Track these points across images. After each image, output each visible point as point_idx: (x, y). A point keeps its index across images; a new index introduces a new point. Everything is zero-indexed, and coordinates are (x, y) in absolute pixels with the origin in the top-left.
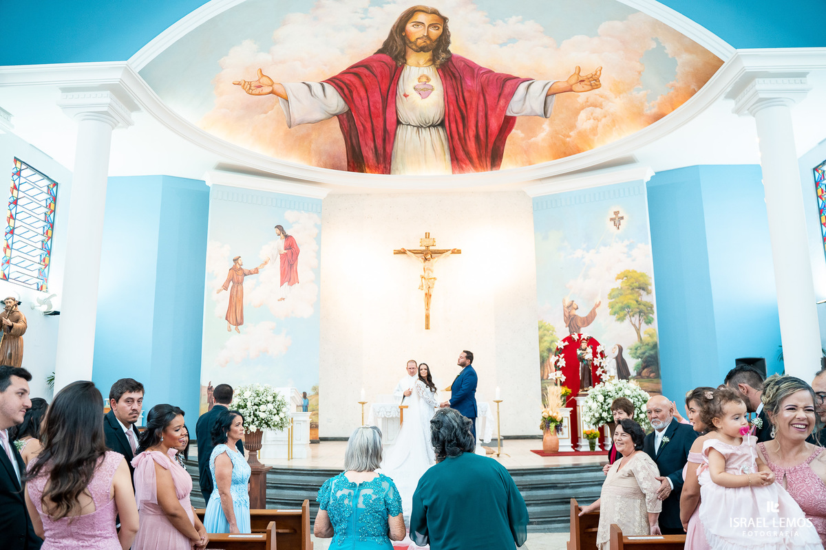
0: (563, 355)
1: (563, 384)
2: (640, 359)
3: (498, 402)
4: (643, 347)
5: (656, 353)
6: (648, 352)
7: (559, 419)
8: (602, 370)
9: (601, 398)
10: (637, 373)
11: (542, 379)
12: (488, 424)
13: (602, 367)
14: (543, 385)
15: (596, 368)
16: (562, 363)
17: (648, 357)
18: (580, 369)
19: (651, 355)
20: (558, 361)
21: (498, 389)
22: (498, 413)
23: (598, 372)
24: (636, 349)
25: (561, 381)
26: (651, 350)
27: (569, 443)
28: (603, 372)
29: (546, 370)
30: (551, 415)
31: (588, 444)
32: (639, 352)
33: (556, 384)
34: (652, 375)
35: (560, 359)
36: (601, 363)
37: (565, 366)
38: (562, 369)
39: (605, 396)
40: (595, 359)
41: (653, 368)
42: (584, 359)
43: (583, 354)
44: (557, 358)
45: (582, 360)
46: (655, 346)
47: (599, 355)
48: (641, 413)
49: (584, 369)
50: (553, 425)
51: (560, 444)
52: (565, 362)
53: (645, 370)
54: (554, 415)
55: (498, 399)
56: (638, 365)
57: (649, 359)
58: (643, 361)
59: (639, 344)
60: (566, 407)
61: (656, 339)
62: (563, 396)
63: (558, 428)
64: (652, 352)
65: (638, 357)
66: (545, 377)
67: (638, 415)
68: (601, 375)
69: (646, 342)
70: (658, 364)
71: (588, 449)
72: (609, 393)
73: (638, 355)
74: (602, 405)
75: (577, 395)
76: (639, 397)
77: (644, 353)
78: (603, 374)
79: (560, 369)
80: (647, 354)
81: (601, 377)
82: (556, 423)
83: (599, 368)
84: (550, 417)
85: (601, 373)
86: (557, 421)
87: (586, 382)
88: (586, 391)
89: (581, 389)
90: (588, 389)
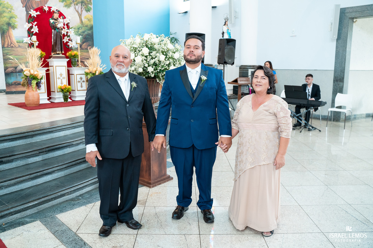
0: (36, 23)
2: (81, 36)
4: (83, 28)
5: (92, 33)
6: (87, 31)
7: (39, 77)
8: (69, 38)
13: (69, 36)
16: (35, 30)
17: (87, 35)
19: (89, 34)
20: (32, 27)
23: (65, 40)
24: (79, 29)
26: (89, 30)
27: (45, 96)
29: (6, 40)
30: (32, 72)
31: (62, 96)
32: (80, 31)
34: (89, 47)
35: (34, 26)
36: (67, 32)
37: (38, 32)
38: (36, 34)
40: (63, 29)
41: (90, 42)
42: (56, 27)
43: (55, 23)
44: (31, 25)
45: (55, 28)
46: (91, 28)
47: (66, 27)
49: (56, 35)
50: (34, 82)
51: (40, 98)
52: (38, 29)
53: (85, 44)
54: (36, 73)
56: (80, 40)
57: (87, 36)
58: (83, 37)
59: (80, 25)
61: (92, 23)
62: (40, 57)
63: (38, 85)
64: (90, 32)
65: (79, 35)
66: (6, 46)
68: (67, 42)
69: (86, 24)
70: (93, 40)
71: (62, 100)
73: (79, 33)
75: (50, 58)
77: (84, 32)
78: (70, 42)
79: (34, 35)
80: (86, 33)
81: (68, 44)
82: (37, 80)
83: (66, 37)
84: (32, 75)
85: (68, 41)
86: (38, 79)
87: (58, 47)
88: (58, 54)
89: (53, 53)
90: (60, 53)
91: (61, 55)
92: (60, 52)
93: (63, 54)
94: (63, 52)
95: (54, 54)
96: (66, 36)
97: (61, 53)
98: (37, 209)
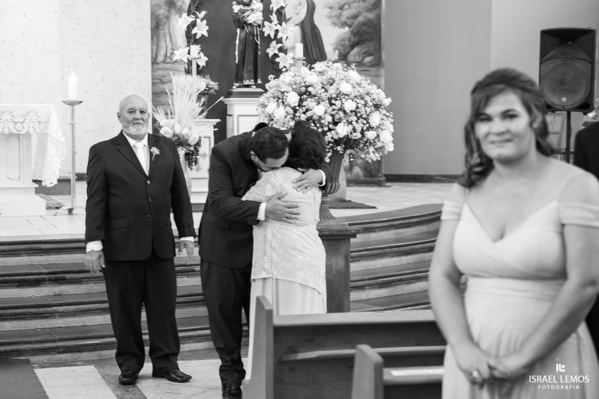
0: (203, 13)
1: (200, 72)
2: (347, 28)
3: (72, 104)
4: (354, 5)
5: (379, 17)
6: (364, 14)
7: (192, 141)
8: (280, 45)
9: (293, 99)
10: (340, 55)
11: (154, 62)
12: (51, 148)
13: (279, 41)
14: (156, 74)
15: (267, 40)
16: (202, 29)
17: (363, 23)
18: (237, 42)
19: (369, 20)
20: (193, 24)
21: (73, 79)
22: (73, 126)
23: (272, 50)
24: (341, 8)
25: (198, 66)
26: (369, 10)
28: (281, 50)
29: (162, 44)
30: (177, 131)
32: (346, 13)
33: (188, 72)
34: (368, 59)
35: (198, 21)
36: (277, 31)
37: (206, 35)
38: (202, 41)
39: (300, 95)
40: (266, 23)
41: (370, 46)
42: (245, 22)
43: (244, 12)
44: (192, 18)
45: (242, 23)
46: (377, 4)
47: (274, 16)
48: (370, 128)
49: (244, 42)
52: (207, 28)
53: (356, 50)
54: (185, 132)
55: (72, 97)
56: (342, 40)
57: (364, 28)
58: (352, 32)
60: (207, 117)
62: (202, 94)
64: (371, 16)
65: (344, 24)
66: (160, 58)
67: (362, 132)
68: (276, 56)
70: (380, 38)
72: (310, 89)
73: (343, 19)
74: (295, 111)
75: (229, 95)
76: (367, 98)
77: (355, 17)
78: (281, 54)
79: (196, 42)
80: (361, 19)
81: (277, 60)
82: (188, 147)
83: (274, 42)
84: (177, 136)
85: (277, 52)
86: (190, 145)
87: (247, 70)
88: (248, 86)
89: (237, 82)
90: (250, 83)
91: (254, 89)
92: (252, 80)
93: (258, 86)
94: (259, 82)
95: (240, 87)
96: (274, 40)
97: (253, 83)
98: (99, 355)
